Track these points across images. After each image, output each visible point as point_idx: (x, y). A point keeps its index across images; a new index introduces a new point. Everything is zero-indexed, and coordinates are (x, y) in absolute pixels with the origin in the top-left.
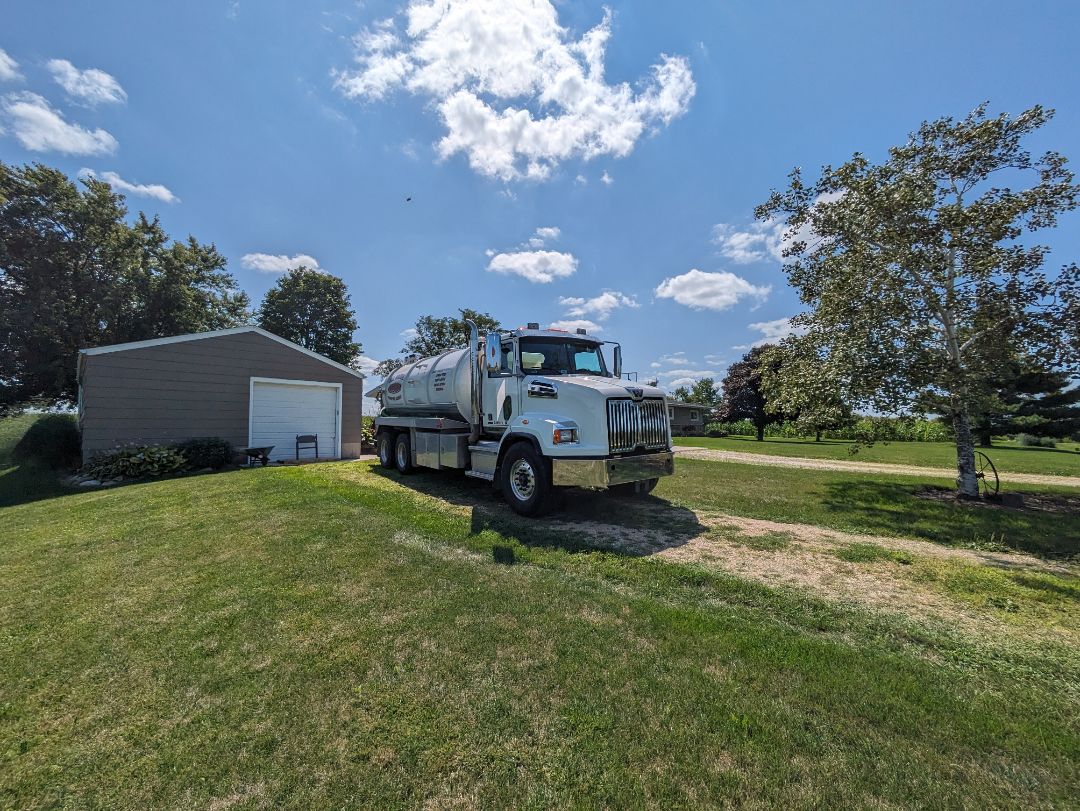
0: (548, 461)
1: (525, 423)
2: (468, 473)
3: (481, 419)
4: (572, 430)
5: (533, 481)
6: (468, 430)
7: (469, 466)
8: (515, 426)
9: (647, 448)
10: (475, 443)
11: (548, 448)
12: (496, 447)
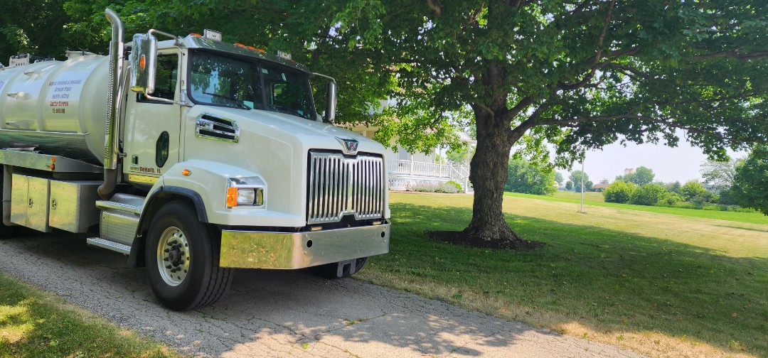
0: (215, 232)
1: (188, 173)
2: (91, 241)
3: (120, 161)
4: (255, 190)
5: (187, 263)
6: (99, 177)
7: (95, 230)
8: (171, 177)
9: (358, 217)
10: (109, 197)
11: (216, 213)
12: (140, 205)
